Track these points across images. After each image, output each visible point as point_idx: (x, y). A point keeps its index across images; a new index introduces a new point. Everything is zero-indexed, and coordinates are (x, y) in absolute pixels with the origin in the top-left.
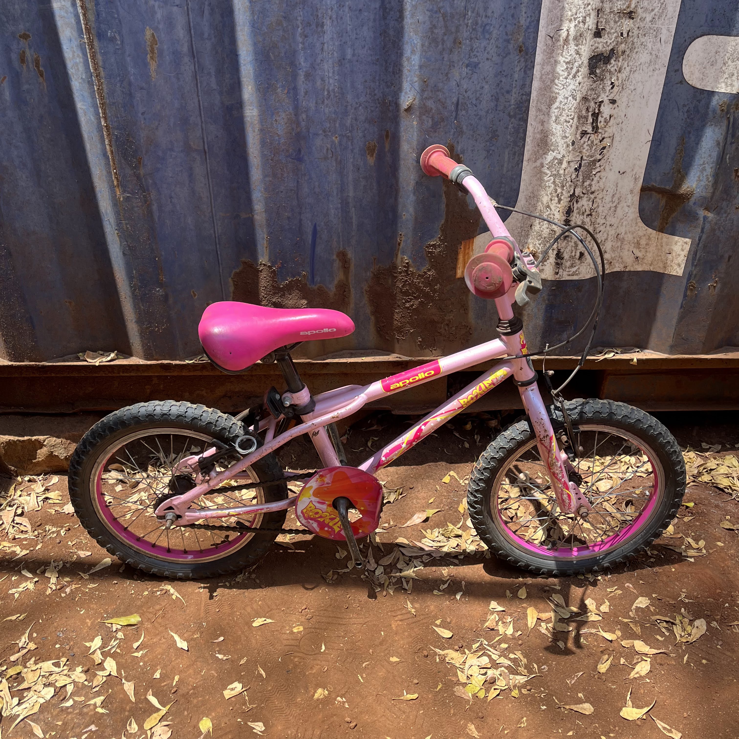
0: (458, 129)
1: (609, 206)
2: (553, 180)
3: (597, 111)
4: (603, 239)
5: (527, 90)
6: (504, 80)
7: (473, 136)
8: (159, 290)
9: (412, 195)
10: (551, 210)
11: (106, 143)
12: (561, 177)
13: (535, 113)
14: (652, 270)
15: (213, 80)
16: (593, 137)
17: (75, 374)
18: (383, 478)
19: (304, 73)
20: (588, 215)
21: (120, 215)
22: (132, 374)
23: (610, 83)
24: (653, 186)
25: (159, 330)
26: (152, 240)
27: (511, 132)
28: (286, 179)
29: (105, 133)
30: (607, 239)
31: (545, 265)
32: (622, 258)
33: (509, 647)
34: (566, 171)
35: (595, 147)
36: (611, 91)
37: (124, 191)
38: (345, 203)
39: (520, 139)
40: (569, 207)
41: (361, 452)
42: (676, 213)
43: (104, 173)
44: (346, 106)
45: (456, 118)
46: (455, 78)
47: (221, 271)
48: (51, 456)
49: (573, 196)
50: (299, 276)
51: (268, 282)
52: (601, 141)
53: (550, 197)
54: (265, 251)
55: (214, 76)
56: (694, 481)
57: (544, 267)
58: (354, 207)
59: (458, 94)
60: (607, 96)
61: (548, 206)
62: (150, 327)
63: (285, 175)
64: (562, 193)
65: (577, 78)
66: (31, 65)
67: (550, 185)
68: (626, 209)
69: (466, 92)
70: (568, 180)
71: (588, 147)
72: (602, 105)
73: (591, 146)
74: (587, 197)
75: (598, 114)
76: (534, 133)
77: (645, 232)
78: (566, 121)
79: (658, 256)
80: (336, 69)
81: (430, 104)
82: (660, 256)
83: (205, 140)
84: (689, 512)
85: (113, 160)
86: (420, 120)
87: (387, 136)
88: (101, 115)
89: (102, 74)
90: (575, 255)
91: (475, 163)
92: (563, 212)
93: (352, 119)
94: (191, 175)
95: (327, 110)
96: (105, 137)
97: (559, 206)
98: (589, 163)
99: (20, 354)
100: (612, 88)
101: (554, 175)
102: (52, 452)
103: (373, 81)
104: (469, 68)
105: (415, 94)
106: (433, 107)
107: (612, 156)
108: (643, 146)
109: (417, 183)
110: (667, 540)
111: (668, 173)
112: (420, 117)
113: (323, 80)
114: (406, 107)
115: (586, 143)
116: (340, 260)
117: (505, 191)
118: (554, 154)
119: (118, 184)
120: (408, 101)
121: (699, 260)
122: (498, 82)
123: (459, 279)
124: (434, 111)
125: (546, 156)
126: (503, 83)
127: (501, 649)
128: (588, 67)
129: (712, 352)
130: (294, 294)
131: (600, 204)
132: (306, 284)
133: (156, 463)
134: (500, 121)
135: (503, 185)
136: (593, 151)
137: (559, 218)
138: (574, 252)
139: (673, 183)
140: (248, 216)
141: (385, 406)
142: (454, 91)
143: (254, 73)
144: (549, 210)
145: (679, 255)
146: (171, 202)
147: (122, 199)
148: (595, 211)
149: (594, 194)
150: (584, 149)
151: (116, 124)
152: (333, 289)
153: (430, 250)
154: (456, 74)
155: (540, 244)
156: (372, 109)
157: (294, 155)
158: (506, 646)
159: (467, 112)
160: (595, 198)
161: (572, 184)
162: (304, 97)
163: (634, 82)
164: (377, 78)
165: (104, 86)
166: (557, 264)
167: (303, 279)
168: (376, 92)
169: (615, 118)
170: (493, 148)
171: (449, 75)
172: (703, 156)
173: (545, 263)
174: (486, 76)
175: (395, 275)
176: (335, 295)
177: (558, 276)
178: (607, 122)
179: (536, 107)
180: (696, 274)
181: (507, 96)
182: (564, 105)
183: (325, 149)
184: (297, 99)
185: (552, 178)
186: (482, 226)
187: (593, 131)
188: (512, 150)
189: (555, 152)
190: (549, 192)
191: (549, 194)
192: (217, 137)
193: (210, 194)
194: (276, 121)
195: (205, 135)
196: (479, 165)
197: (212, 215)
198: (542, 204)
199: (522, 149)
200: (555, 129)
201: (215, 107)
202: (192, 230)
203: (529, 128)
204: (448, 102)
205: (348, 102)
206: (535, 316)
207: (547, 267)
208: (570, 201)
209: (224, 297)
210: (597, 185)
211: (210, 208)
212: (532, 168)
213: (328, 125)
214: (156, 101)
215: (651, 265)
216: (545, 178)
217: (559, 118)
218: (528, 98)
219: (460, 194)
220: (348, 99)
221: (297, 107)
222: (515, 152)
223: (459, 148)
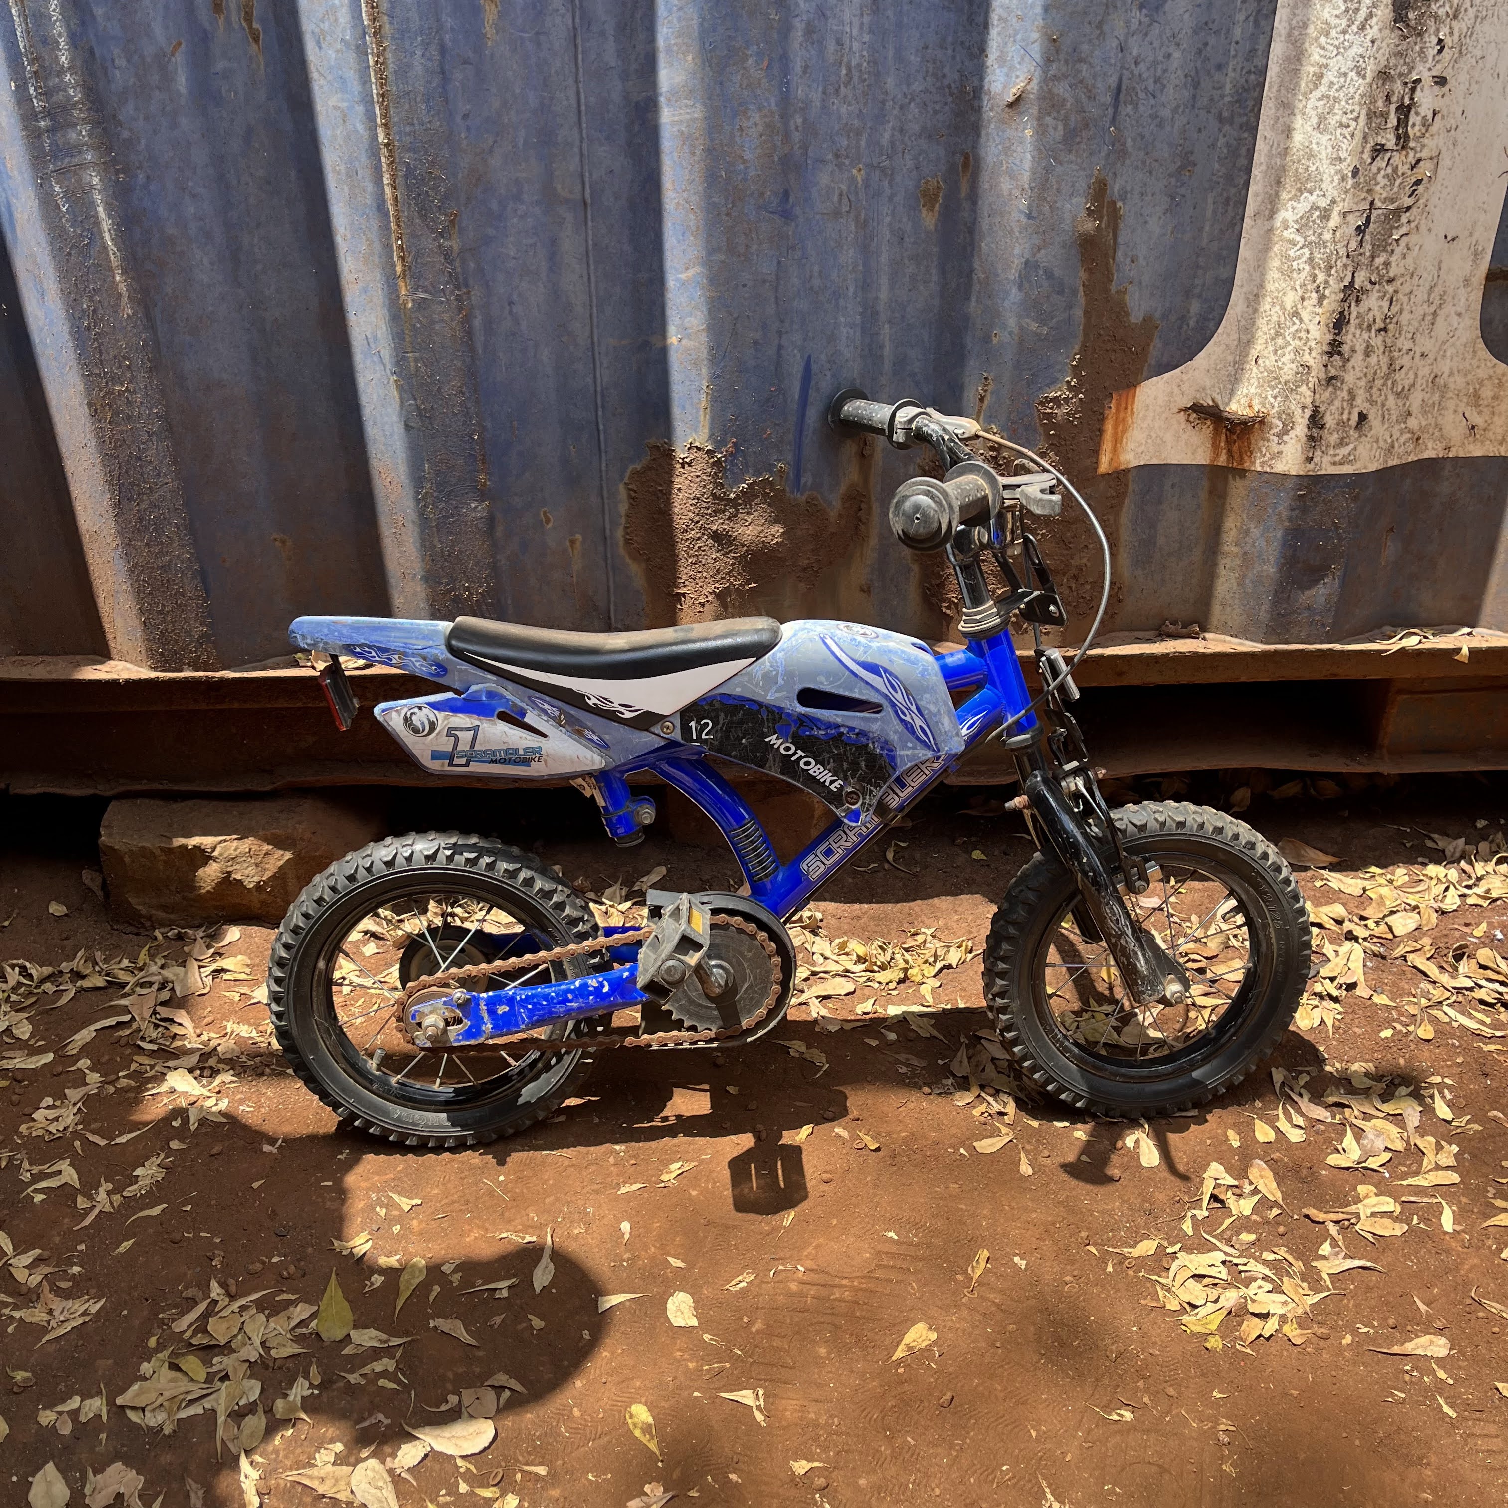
0: (1117, 145)
1: (1419, 311)
2: (1307, 255)
3: (1407, 101)
4: (1407, 384)
5: (1258, 62)
6: (1212, 41)
7: (1144, 162)
8: (476, 507)
9: (1014, 290)
10: (1301, 320)
11: (386, 181)
12: (1326, 247)
13: (1273, 111)
14: (1503, 454)
15: (610, 47)
16: (1397, 158)
17: (282, 703)
19: (804, 26)
20: (1380, 330)
21: (404, 339)
23: (1435, 40)
25: (471, 594)
26: (467, 395)
27: (1223, 155)
28: (755, 257)
29: (383, 160)
30: (1413, 385)
31: (1286, 443)
32: (1441, 429)
33: (1258, 1239)
34: (1338, 234)
35: (1398, 181)
36: (1437, 58)
37: (416, 288)
38: (870, 314)
39: (1240, 170)
40: (1342, 313)
41: (874, 871)
43: (377, 246)
44: (883, 102)
45: (1113, 121)
46: (1116, 33)
47: (604, 468)
48: (227, 882)
49: (1349, 289)
50: (770, 471)
51: (704, 487)
52: (1413, 167)
53: (1300, 292)
54: (702, 418)
55: (612, 39)
57: (1281, 447)
58: (889, 322)
59: (1121, 68)
60: (1430, 69)
61: (1296, 314)
62: (453, 589)
63: (754, 248)
64: (1327, 282)
65: (1369, 31)
66: (234, 18)
67: (1301, 267)
68: (1454, 320)
69: (1136, 63)
70: (1341, 254)
71: (1386, 181)
72: (1418, 89)
73: (1391, 178)
74: (1379, 291)
75: (1409, 107)
76: (1270, 156)
77: (1491, 372)
78: (1341, 125)
80: (866, 20)
81: (1062, 89)
83: (587, 180)
85: (398, 218)
86: (1040, 125)
87: (966, 165)
88: (378, 120)
89: (387, 29)
90: (1349, 420)
91: (1146, 223)
92: (1327, 325)
93: (893, 129)
94: (553, 258)
95: (844, 109)
96: (385, 168)
97: (1320, 311)
98: (1386, 217)
99: (175, 653)
100: (1440, 51)
101: (1310, 244)
102: (229, 873)
103: (942, 47)
104: (1144, 11)
105: (1032, 69)
106: (1067, 95)
107: (1434, 201)
108: (1493, 182)
109: (1027, 263)
112: (1039, 119)
113: (839, 43)
114: (1011, 99)
115: (1383, 172)
116: (853, 440)
117: (1204, 285)
118: (1313, 198)
119: (404, 271)
120: (1016, 84)
122: (1200, 46)
123: (1103, 475)
124: (1069, 104)
125: (1295, 204)
126: (1209, 48)
127: (1241, 1245)
128: (1391, 7)
130: (756, 514)
131: (1404, 306)
132: (784, 490)
134: (1200, 130)
135: (1200, 272)
136: (1396, 190)
137: (1318, 337)
138: (1346, 412)
142: (1113, 61)
143: (701, 25)
144: (1297, 321)
146: (510, 312)
147: (410, 305)
148: (1394, 320)
149: (1394, 283)
150: (1377, 184)
151: (409, 139)
152: (837, 504)
153: (1049, 411)
154: (1117, 26)
155: (1275, 398)
156: (937, 107)
157: (775, 203)
158: (1252, 1237)
159: (1136, 108)
160: (1396, 292)
161: (1349, 262)
162: (801, 77)
163: (1482, 41)
164: (950, 39)
165: (389, 55)
166: (1311, 438)
167: (778, 479)
168: (947, 70)
169: (1443, 118)
171: (1106, 28)
173: (1285, 438)
174: (1177, 31)
176: (840, 516)
177: (1311, 466)
178: (1426, 125)
179: (1276, 99)
181: (1217, 76)
182: (1337, 91)
183: (837, 193)
184: (787, 83)
185: (1306, 251)
186: (1153, 362)
187: (1397, 145)
188: (1221, 195)
189: (1315, 194)
190: (1298, 283)
191: (1298, 287)
192: (612, 171)
193: (590, 296)
194: (741, 129)
195: (586, 167)
196: (1154, 226)
197: (593, 343)
198: (1283, 308)
199: (1243, 192)
200: (1317, 143)
201: (611, 106)
202: (548, 376)
203: (1260, 145)
204: (1099, 85)
205: (887, 93)
206: (1258, 556)
207: (1289, 445)
208: (1344, 300)
209: (608, 526)
210: (1402, 265)
211: (588, 328)
212: (1262, 232)
213: (845, 143)
214: (494, 90)
215: (1501, 444)
216: (1292, 253)
217: (1326, 119)
218: (1261, 79)
219: (1113, 288)
220: (887, 85)
221: (785, 100)
222: (1228, 200)
223: (1115, 188)
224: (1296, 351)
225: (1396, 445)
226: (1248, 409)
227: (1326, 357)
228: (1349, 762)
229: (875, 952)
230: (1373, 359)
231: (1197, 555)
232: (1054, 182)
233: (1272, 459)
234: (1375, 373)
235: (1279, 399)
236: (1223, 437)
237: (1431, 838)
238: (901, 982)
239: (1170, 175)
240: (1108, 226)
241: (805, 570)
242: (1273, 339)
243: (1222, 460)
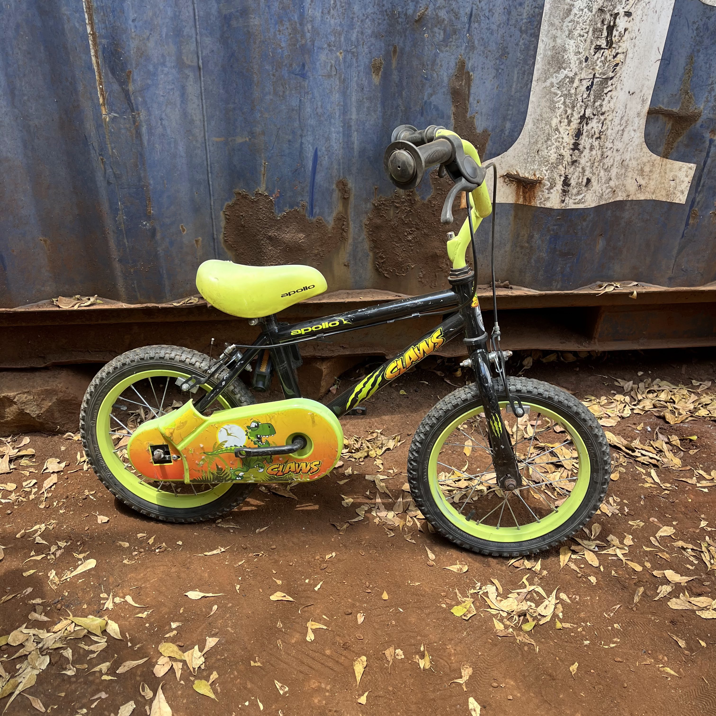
0: (470, 43)
1: (617, 129)
2: (563, 101)
3: (612, 24)
4: (610, 164)
7: (483, 52)
8: (146, 224)
9: (419, 116)
10: (560, 133)
11: (92, 54)
12: (571, 97)
13: (546, 28)
14: (654, 199)
16: (607, 53)
17: (48, 323)
18: (379, 426)
20: (597, 138)
21: (105, 138)
22: (113, 321)
24: (660, 108)
25: (144, 269)
26: (140, 167)
27: (522, 49)
28: (288, 97)
29: (90, 42)
30: (612, 165)
31: (551, 193)
32: (625, 186)
34: (578, 90)
35: (607, 64)
36: (627, 2)
37: (111, 110)
38: (347, 127)
39: (530, 57)
40: (579, 129)
42: (682, 137)
43: (89, 88)
44: (353, 18)
45: (468, 30)
47: (212, 204)
48: (22, 414)
49: (583, 117)
50: (298, 206)
51: (264, 214)
52: (614, 57)
53: (559, 118)
54: (262, 179)
56: (692, 416)
57: (550, 195)
58: (357, 131)
59: (473, 3)
60: (623, 8)
61: (557, 130)
62: (136, 266)
63: (287, 93)
67: (560, 106)
68: (632, 133)
69: (480, 2)
70: (579, 100)
71: (601, 64)
72: (618, 18)
73: (604, 63)
74: (597, 119)
75: (613, 27)
76: (545, 50)
77: (649, 159)
78: (580, 35)
79: (661, 183)
81: (443, 14)
82: (664, 183)
83: (200, 55)
84: (693, 445)
85: (99, 73)
86: (432, 32)
87: (395, 51)
88: (86, 21)
90: (582, 182)
91: (484, 83)
92: (572, 135)
93: (358, 32)
94: (183, 95)
95: (332, 21)
96: (91, 47)
97: (569, 128)
98: (601, 81)
101: (564, 95)
102: (23, 410)
105: (428, 3)
106: (445, 17)
107: (624, 75)
108: (653, 65)
110: (677, 472)
111: (676, 95)
112: (432, 28)
114: (417, 18)
115: (600, 60)
116: (340, 190)
117: (512, 114)
118: (566, 72)
119: (104, 102)
120: (420, 11)
121: (703, 186)
123: (463, 209)
125: (557, 75)
129: (708, 284)
130: (291, 227)
131: (609, 126)
132: (305, 216)
133: (137, 419)
134: (511, 36)
135: (511, 107)
137: (568, 142)
138: (581, 178)
139: (680, 105)
140: (244, 140)
141: (379, 352)
144: (557, 133)
145: (683, 182)
146: (161, 124)
147: (108, 119)
148: (604, 133)
149: (604, 115)
150: (597, 65)
151: (103, 32)
152: (332, 222)
153: (437, 177)
155: (547, 171)
156: (380, 22)
157: (298, 70)
159: (480, 24)
160: (605, 119)
161: (583, 104)
162: (310, 5)
166: (564, 191)
167: (302, 210)
168: (385, 2)
169: (629, 32)
170: (502, 67)
172: (711, 76)
173: (552, 191)
175: (397, 205)
176: (333, 228)
177: (563, 205)
178: (621, 36)
179: (548, 21)
180: (699, 202)
181: (520, 9)
182: (578, 18)
183: (329, 65)
184: (303, 7)
185: (562, 98)
186: (488, 152)
187: (607, 46)
188: (521, 69)
189: (567, 70)
190: (558, 114)
191: (558, 116)
192: (213, 51)
193: (203, 116)
194: (279, 31)
195: (200, 49)
196: (488, 85)
197: (205, 140)
198: (551, 127)
199: (532, 68)
200: (568, 44)
201: (212, 17)
202: (182, 157)
203: (541, 46)
204: (461, 12)
205: (354, 13)
206: (538, 249)
207: (553, 194)
208: (580, 123)
209: (215, 233)
210: (608, 106)
211: (202, 132)
212: (541, 89)
213: (333, 39)
214: (148, 7)
215: (653, 194)
216: (555, 99)
217: (573, 32)
218: (541, 11)
219: (468, 115)
220: (355, 9)
221: (302, 16)
222: (525, 71)
223: (469, 65)
224: (557, 148)
225: (604, 194)
226: (533, 176)
227: (571, 151)
228: (579, 346)
229: (353, 443)
230: (594, 152)
231: (508, 247)
232: (439, 62)
233: (545, 201)
234: (595, 159)
235: (548, 171)
236: (521, 190)
237: (617, 381)
238: (366, 457)
239: (497, 59)
240: (466, 84)
241: (316, 255)
242: (546, 142)
243: (521, 201)
